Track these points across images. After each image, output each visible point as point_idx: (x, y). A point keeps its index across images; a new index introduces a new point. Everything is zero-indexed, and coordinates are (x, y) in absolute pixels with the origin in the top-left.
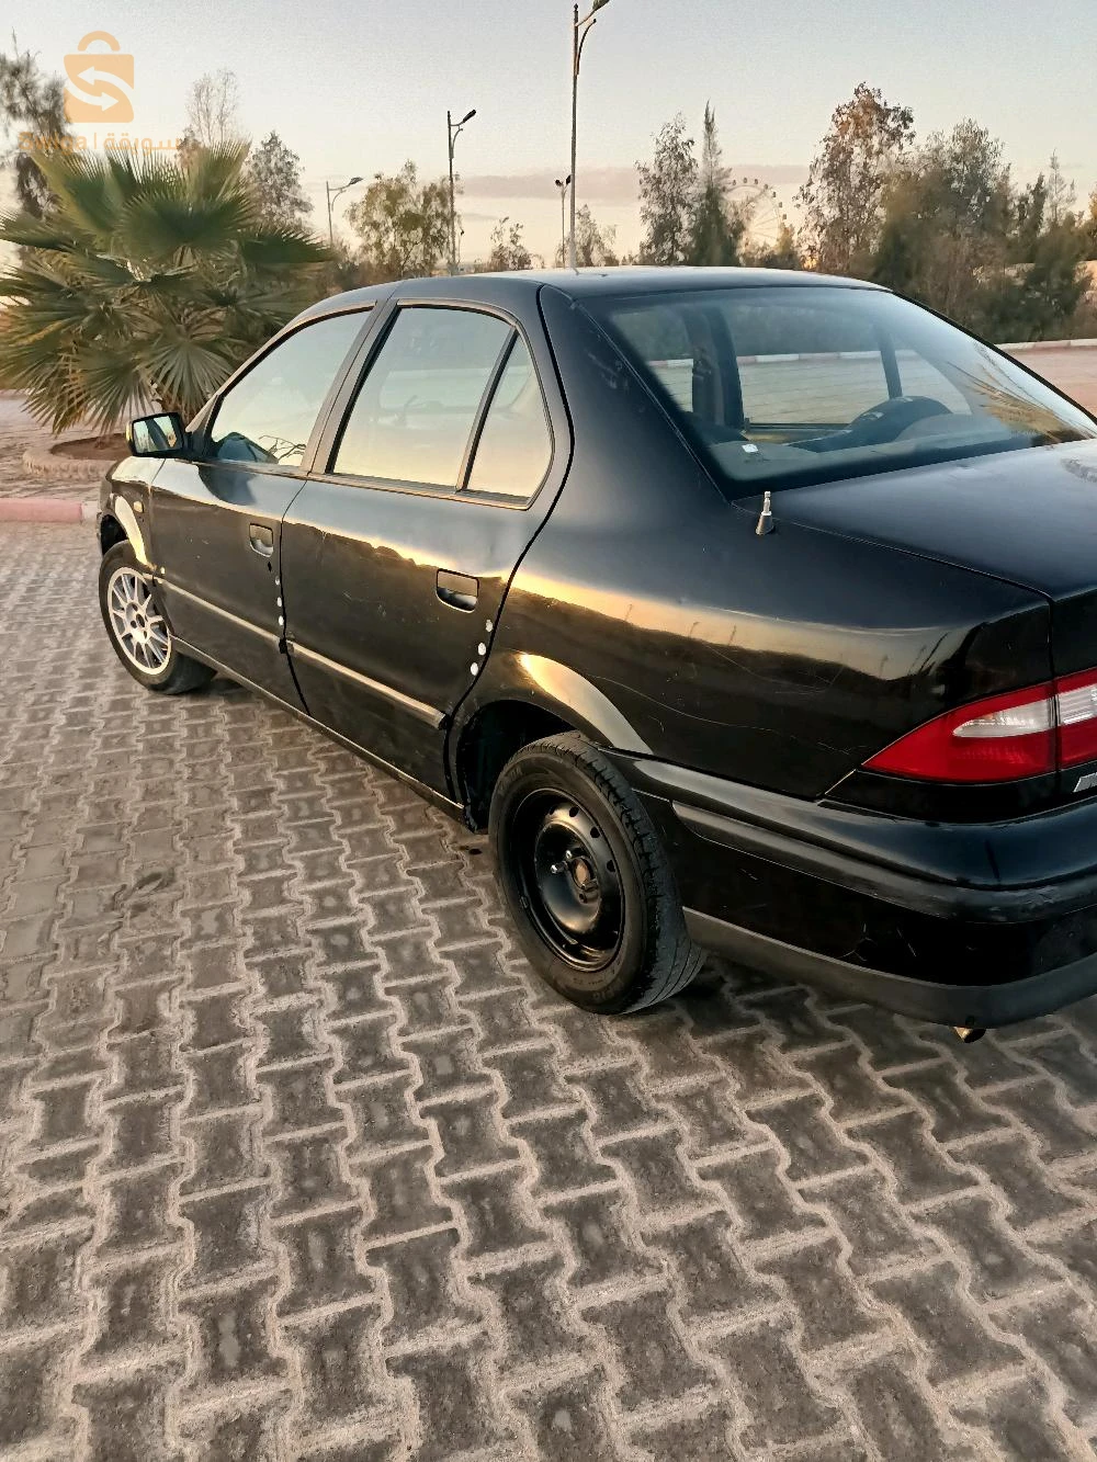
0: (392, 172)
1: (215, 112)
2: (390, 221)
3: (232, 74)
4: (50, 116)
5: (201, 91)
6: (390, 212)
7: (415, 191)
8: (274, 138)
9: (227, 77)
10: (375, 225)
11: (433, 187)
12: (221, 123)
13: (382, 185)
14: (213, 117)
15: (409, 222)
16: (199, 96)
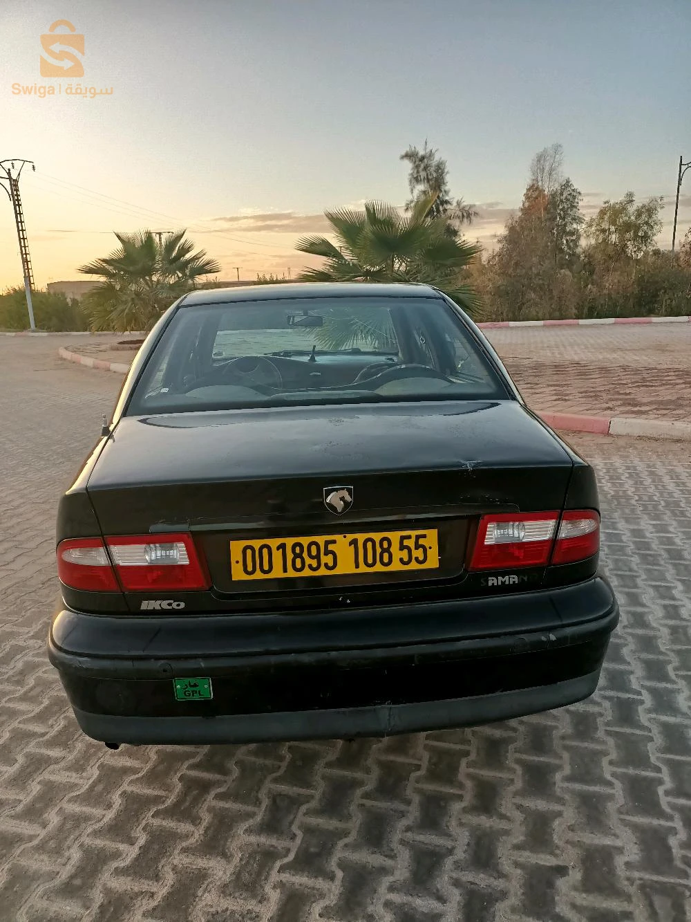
0: (617, 198)
1: (547, 169)
2: (613, 228)
3: (560, 146)
4: (437, 182)
5: (540, 158)
6: (613, 222)
7: (632, 209)
8: (568, 182)
9: (557, 148)
10: (603, 231)
11: (644, 206)
12: (550, 174)
13: (610, 207)
14: (546, 171)
15: (628, 227)
16: (539, 161)
